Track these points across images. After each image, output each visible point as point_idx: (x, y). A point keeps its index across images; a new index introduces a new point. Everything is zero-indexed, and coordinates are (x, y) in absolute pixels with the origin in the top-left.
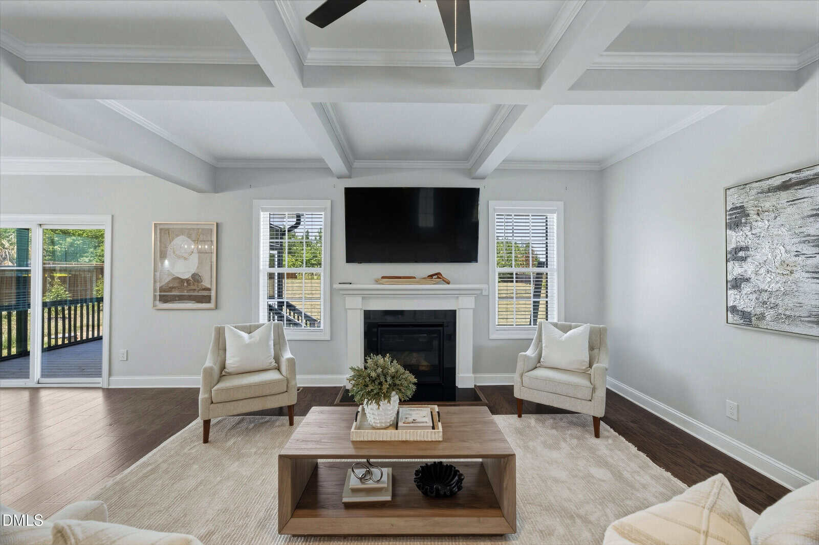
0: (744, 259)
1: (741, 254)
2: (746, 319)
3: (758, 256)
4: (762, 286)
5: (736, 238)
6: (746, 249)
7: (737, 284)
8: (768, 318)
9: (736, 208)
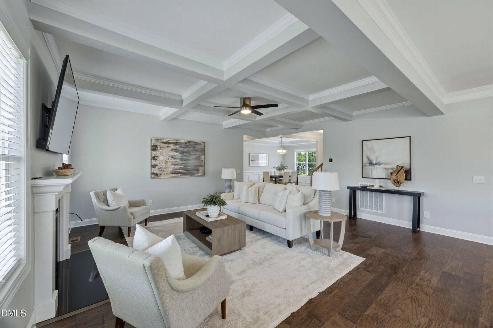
0: (156, 159)
1: (156, 158)
2: (157, 175)
3: (161, 158)
4: (161, 167)
5: (154, 153)
6: (157, 157)
7: (154, 166)
8: (162, 174)
9: (154, 145)
